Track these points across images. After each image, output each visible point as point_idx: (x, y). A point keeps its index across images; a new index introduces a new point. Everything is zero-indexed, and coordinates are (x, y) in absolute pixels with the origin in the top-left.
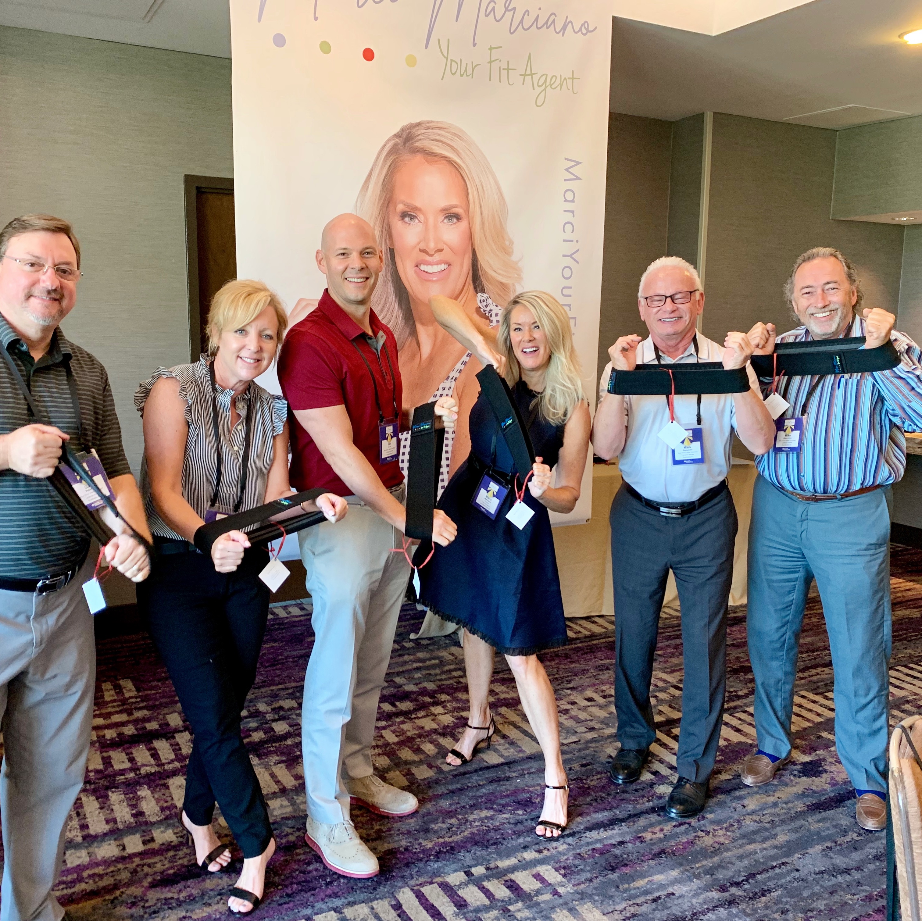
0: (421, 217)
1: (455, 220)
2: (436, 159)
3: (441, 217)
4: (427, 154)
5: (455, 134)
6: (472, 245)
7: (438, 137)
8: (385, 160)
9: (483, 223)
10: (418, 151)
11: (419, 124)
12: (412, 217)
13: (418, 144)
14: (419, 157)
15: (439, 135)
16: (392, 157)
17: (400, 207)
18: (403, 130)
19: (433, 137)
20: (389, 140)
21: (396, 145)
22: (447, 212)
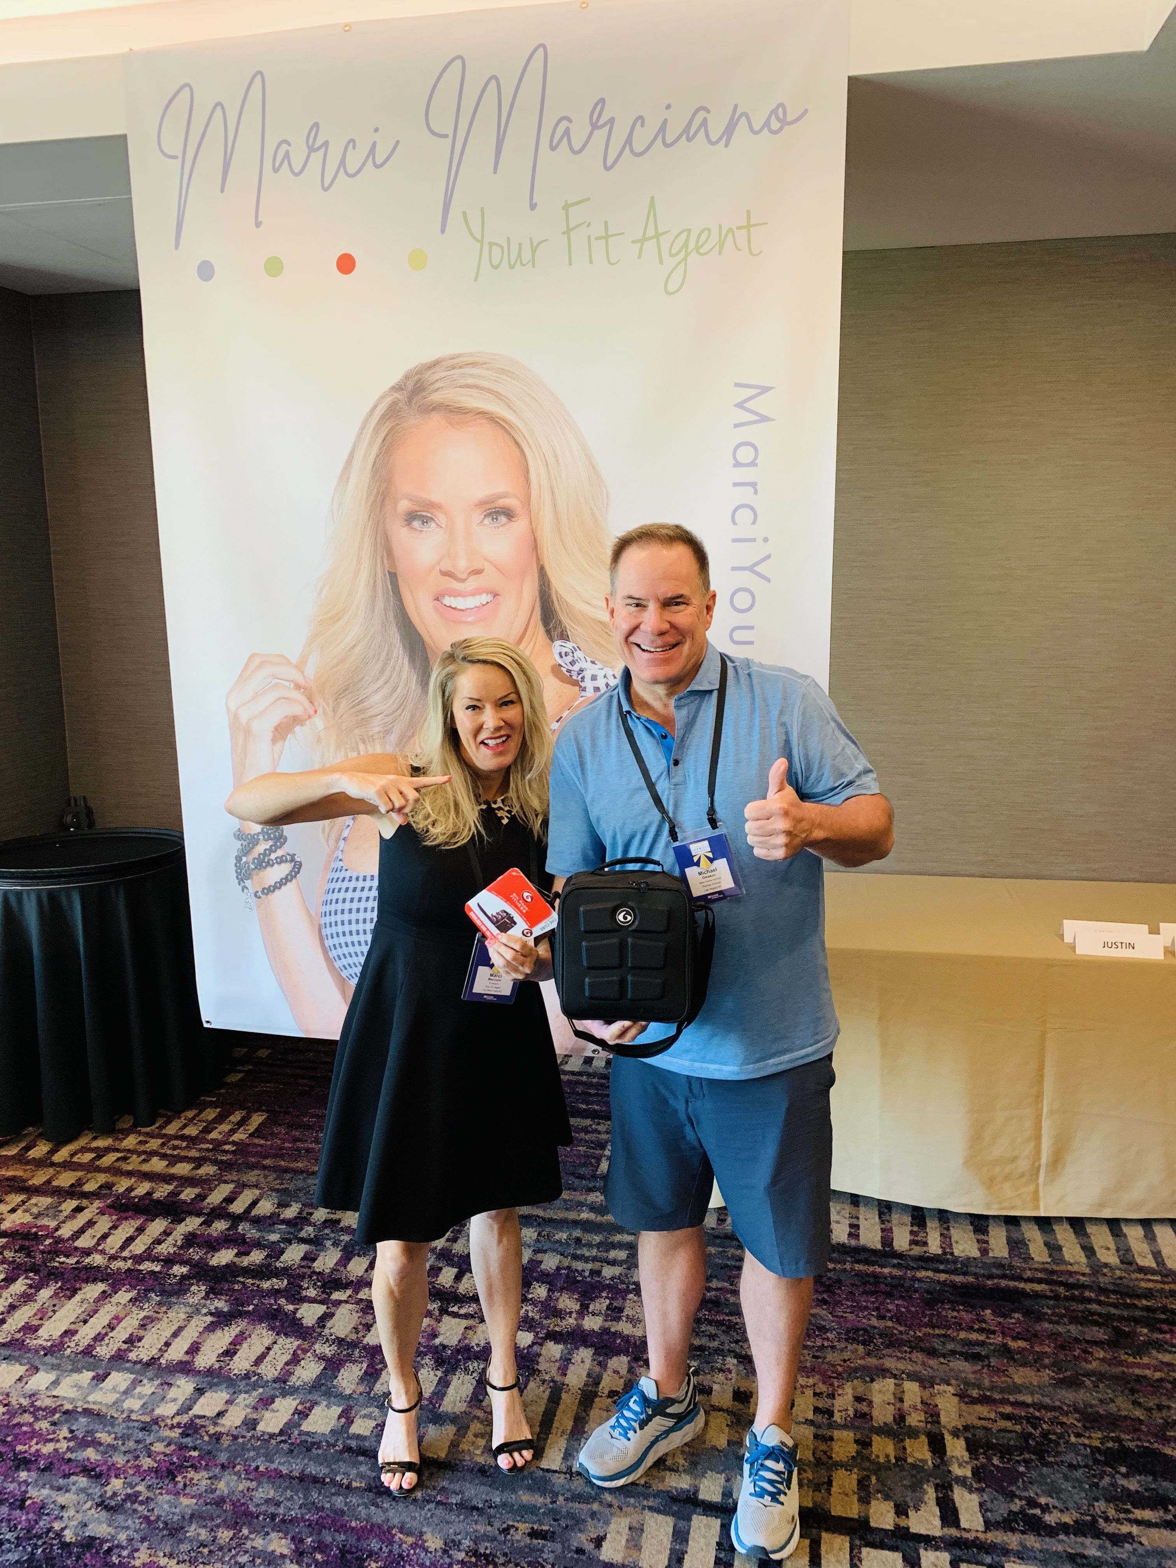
0: (441, 518)
1: (503, 519)
2: (468, 417)
3: (478, 516)
4: (451, 411)
5: (503, 371)
6: (538, 559)
7: (470, 381)
8: (376, 431)
9: (557, 520)
10: (434, 409)
11: (435, 364)
12: (425, 520)
13: (435, 397)
14: (436, 418)
15: (472, 376)
16: (388, 425)
17: (404, 505)
18: (407, 377)
19: (462, 382)
20: (383, 397)
21: (395, 403)
22: (488, 506)
